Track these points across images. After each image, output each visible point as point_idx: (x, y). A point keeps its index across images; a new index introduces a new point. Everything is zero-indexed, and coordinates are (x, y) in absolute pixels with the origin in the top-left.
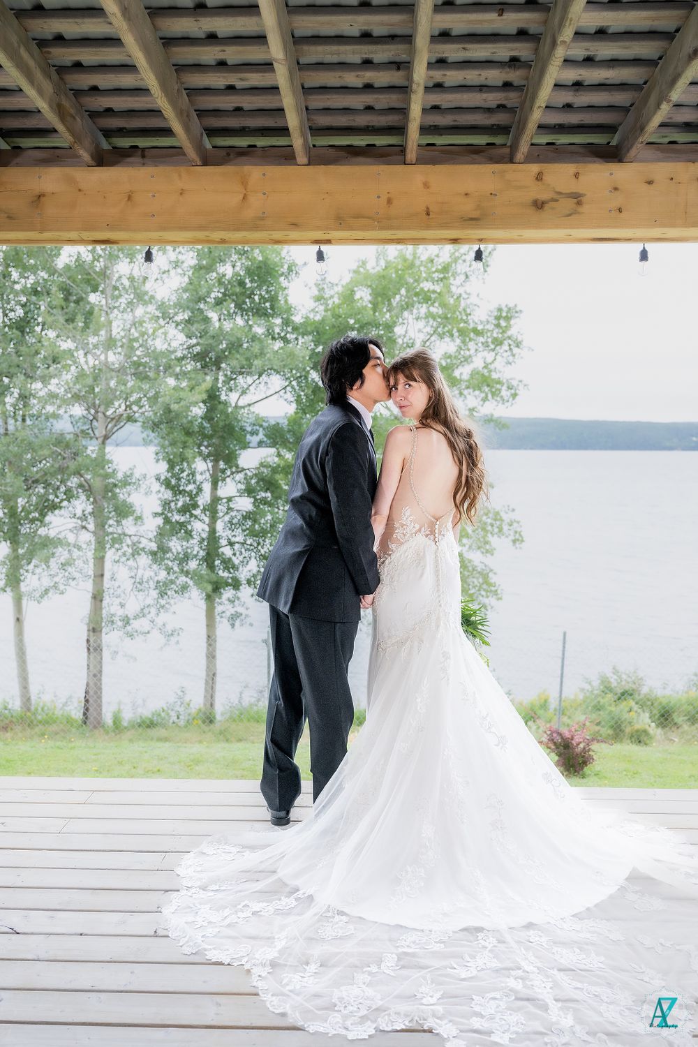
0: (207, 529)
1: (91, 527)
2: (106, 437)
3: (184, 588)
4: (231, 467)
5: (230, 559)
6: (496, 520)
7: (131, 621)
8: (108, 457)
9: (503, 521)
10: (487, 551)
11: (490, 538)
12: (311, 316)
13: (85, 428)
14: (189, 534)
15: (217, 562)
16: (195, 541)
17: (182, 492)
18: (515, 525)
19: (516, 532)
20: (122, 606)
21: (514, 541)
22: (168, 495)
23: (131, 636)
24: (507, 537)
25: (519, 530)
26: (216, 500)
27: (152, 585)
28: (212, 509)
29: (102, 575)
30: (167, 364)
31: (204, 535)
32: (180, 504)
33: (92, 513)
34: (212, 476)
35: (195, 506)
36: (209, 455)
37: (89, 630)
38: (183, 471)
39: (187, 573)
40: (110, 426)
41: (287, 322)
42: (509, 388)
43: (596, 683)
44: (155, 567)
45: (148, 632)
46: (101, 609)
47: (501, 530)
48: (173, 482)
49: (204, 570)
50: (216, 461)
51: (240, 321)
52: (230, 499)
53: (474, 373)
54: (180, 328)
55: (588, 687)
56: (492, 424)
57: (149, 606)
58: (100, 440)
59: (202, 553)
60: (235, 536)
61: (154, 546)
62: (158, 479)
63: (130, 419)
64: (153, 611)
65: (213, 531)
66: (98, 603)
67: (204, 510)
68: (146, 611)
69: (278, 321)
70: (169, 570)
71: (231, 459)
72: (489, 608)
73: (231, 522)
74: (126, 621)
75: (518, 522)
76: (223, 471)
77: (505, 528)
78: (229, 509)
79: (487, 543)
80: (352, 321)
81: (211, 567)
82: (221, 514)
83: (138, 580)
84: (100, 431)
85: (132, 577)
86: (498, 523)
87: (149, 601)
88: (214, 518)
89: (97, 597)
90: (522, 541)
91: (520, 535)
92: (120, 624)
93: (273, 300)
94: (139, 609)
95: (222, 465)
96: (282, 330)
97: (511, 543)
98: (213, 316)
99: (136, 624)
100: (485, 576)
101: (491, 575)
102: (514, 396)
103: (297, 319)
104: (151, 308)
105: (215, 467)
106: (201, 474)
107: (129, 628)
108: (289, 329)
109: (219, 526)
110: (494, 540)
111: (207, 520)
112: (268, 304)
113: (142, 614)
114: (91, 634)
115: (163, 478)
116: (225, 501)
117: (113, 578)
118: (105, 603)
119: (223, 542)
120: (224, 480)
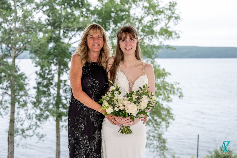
0: (56, 93)
1: (9, 92)
2: (15, 57)
3: (47, 117)
4: (66, 68)
5: (65, 105)
6: (172, 88)
7: (26, 131)
8: (16, 65)
9: (174, 88)
10: (169, 101)
11: (170, 95)
12: (97, 7)
13: (6, 53)
14: (49, 95)
15: (61, 106)
16: (51, 98)
17: (46, 79)
18: (180, 90)
19: (180, 93)
20: (22, 125)
21: (180, 97)
22: (40, 80)
23: (25, 137)
24: (177, 95)
25: (181, 91)
26: (60, 81)
27: (34, 116)
28: (58, 85)
29: (14, 112)
30: (40, 27)
31: (55, 95)
32: (45, 84)
33: (10, 87)
34: (58, 71)
35: (51, 84)
36: (57, 64)
37: (9, 135)
38: (46, 69)
39: (48, 111)
40: (17, 52)
41: (88, 10)
42: (176, 34)
43: (213, 153)
44: (35, 108)
45: (32, 136)
46: (14, 126)
47: (174, 93)
48: (43, 74)
49: (55, 109)
50: (60, 66)
51: (69, 10)
52: (65, 81)
53: (162, 29)
54: (45, 13)
55: (210, 155)
56: (169, 49)
57: (33, 125)
58: (13, 58)
59: (54, 102)
60: (67, 96)
61: (35, 100)
62: (36, 73)
63: (25, 49)
64: (34, 127)
65: (59, 94)
66: (12, 123)
67: (55, 86)
68: (31, 127)
69: (84, 10)
70: (41, 110)
71: (65, 65)
72: (170, 123)
73: (65, 90)
74: (23, 131)
75: (181, 89)
76: (62, 70)
77: (176, 91)
78: (65, 85)
79: (169, 97)
80: (113, 10)
81: (58, 108)
82: (62, 87)
83: (28, 115)
84: (13, 55)
85: (25, 113)
86: (173, 89)
87: (33, 123)
88: (59, 88)
89: (12, 121)
90: (183, 96)
91: (182, 94)
92: (21, 132)
93: (82, 2)
94: (28, 127)
95: (62, 67)
96: (86, 13)
97: (178, 97)
98: (58, 7)
99: (27, 133)
100: (168, 111)
101: (170, 110)
102: (178, 37)
103: (92, 8)
104: (33, 5)
105: (59, 68)
106: (54, 71)
107: (24, 134)
108: (89, 13)
109: (61, 91)
110: (171, 96)
111: (56, 89)
112: (80, 3)
113: (29, 128)
114: (10, 136)
115: (38, 73)
116: (63, 82)
117: (18, 114)
118: (15, 124)
119: (63, 98)
120: (63, 74)
